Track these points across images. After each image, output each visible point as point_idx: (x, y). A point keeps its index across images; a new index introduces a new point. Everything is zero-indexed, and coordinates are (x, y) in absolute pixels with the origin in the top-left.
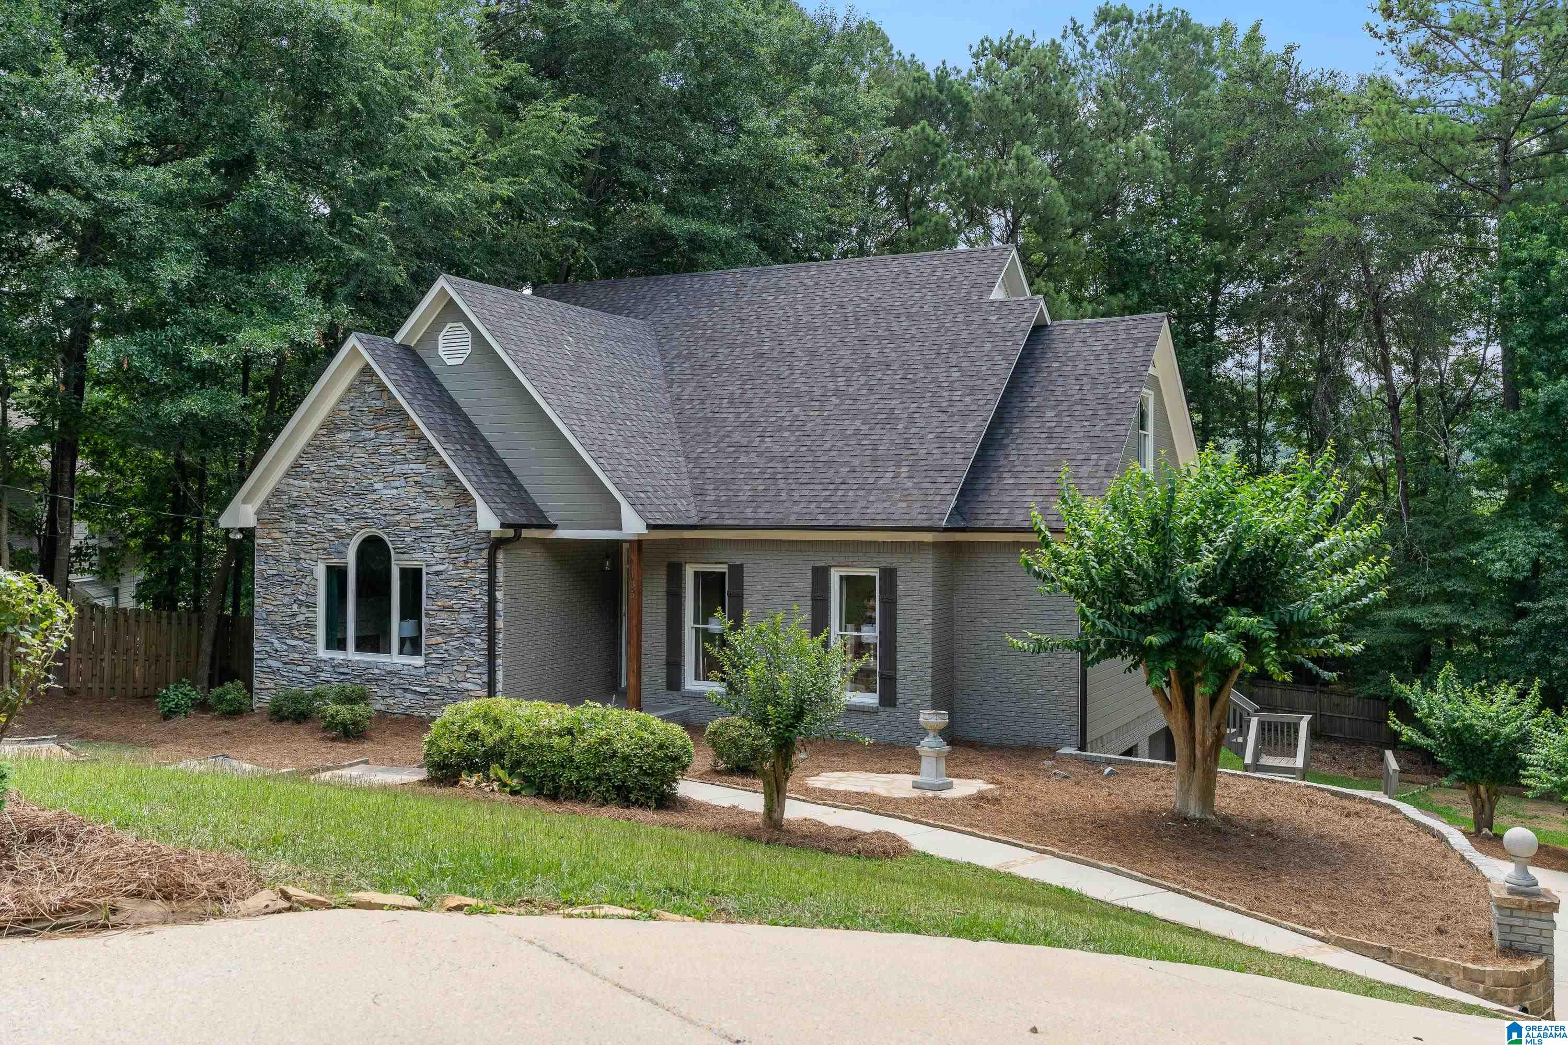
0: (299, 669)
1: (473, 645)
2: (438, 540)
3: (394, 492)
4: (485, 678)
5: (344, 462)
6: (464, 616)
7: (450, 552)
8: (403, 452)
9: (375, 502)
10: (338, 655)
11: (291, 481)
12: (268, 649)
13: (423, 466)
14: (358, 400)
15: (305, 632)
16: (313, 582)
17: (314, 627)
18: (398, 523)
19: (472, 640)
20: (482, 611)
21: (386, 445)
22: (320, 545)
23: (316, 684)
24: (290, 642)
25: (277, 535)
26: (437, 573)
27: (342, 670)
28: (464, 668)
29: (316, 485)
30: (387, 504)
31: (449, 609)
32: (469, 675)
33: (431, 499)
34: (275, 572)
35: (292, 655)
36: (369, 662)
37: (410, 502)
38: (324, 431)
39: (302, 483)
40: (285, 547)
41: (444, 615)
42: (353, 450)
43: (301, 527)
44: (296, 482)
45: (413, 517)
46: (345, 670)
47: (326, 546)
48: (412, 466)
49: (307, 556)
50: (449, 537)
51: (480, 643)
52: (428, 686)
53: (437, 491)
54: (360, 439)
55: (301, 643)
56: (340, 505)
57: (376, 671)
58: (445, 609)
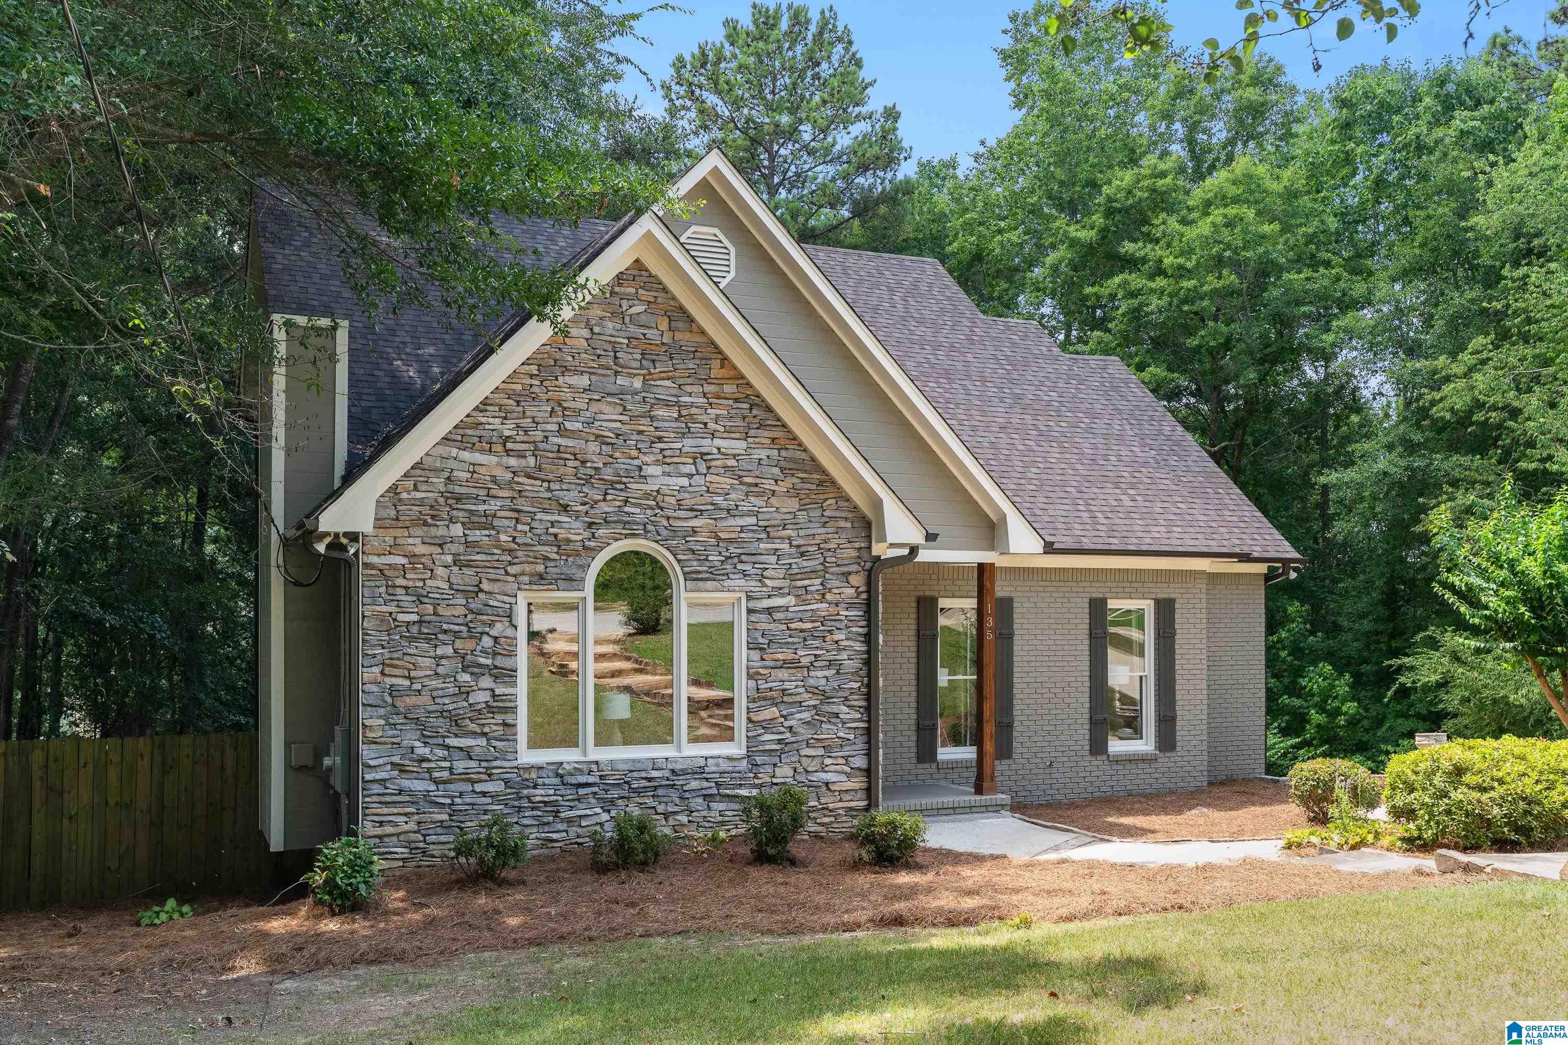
0: (479, 787)
1: (837, 715)
2: (773, 559)
3: (685, 482)
4: (860, 762)
5: (579, 426)
6: (820, 674)
7: (792, 577)
8: (704, 418)
9: (647, 496)
10: (568, 756)
11: (454, 452)
12: (396, 759)
13: (743, 444)
14: (610, 325)
15: (493, 724)
16: (509, 632)
17: (513, 710)
18: (694, 531)
19: (835, 709)
20: (852, 665)
21: (667, 404)
22: (528, 568)
23: (520, 809)
24: (453, 742)
25: (422, 549)
26: (769, 611)
27: (582, 779)
28: (821, 752)
29: (513, 462)
30: (673, 501)
31: (792, 664)
32: (828, 761)
33: (758, 495)
34: (415, 617)
35: (460, 765)
36: (639, 761)
37: (719, 500)
38: (534, 369)
39: (478, 457)
40: (440, 571)
41: (783, 674)
42: (594, 407)
43: (476, 535)
44: (466, 455)
45: (721, 524)
46: (591, 779)
47: (540, 568)
48: (718, 442)
49: (496, 587)
50: (790, 555)
51: (851, 715)
52: (755, 786)
53: (769, 485)
54: (612, 388)
55: (483, 742)
56: (570, 497)
57: (655, 774)
58: (785, 664)
